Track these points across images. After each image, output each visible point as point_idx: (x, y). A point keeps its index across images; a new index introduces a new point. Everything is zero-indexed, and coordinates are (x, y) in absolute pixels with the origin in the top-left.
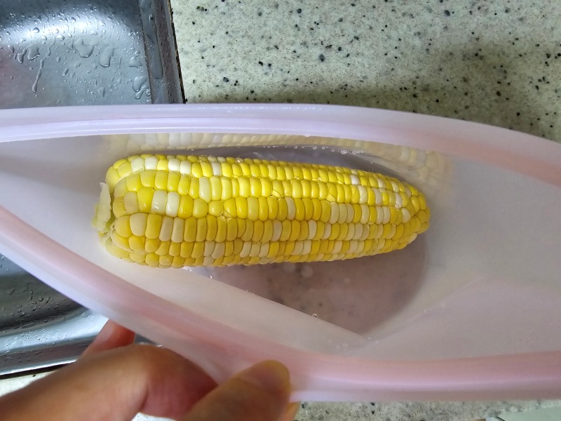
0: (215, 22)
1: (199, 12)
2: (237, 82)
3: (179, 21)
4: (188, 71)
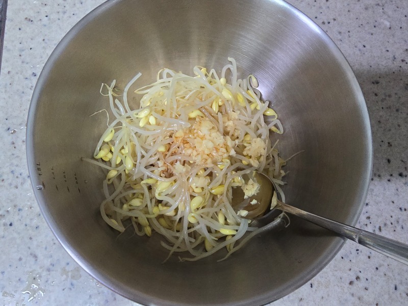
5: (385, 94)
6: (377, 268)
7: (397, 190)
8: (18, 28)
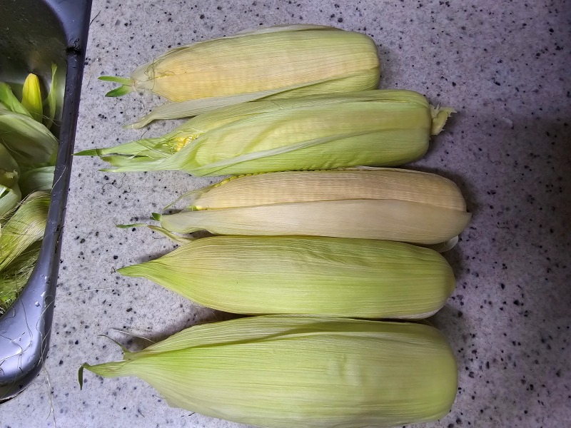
0: (110, 129)
1: (99, 119)
2: (115, 181)
3: (81, 123)
4: (77, 166)
5: (502, 207)
6: (482, 411)
7: (511, 320)
8: (90, 125)
